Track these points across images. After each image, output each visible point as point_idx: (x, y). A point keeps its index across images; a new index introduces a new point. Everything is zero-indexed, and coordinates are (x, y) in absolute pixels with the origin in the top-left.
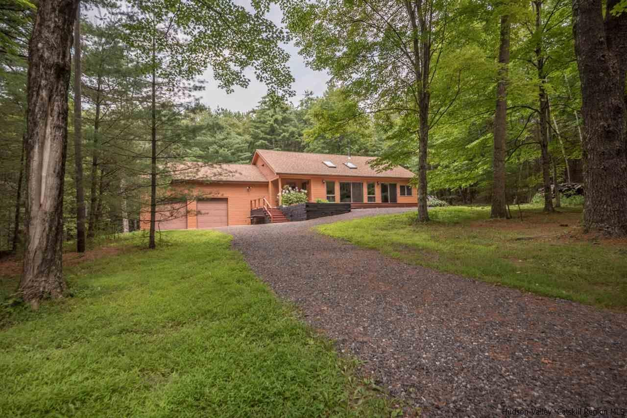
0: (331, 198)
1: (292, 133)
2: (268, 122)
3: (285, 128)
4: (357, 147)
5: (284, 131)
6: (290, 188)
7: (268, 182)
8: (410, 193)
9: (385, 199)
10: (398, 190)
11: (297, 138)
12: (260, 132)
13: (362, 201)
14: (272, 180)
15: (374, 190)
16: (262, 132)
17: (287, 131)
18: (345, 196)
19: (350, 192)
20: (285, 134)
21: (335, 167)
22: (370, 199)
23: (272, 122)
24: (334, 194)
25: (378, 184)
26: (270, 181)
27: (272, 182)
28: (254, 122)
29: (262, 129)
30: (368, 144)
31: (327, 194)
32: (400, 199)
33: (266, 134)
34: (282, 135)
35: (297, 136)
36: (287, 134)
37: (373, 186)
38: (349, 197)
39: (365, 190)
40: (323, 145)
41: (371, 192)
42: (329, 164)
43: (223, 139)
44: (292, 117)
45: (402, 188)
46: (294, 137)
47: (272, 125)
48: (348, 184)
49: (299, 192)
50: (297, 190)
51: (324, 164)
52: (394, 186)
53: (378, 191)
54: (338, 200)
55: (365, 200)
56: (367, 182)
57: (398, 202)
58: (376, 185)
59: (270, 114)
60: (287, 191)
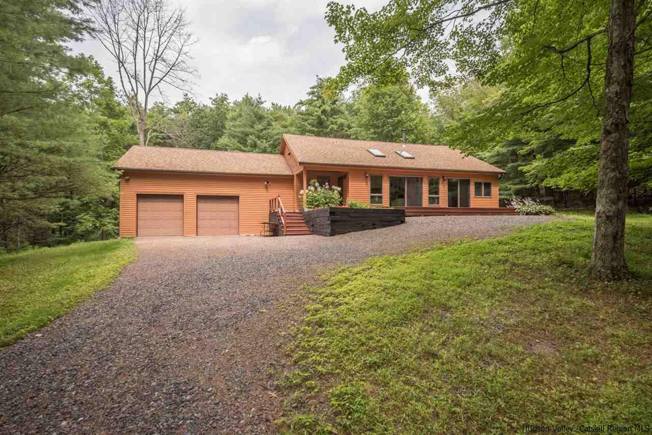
0: (377, 199)
1: (342, 125)
2: (315, 113)
3: (334, 120)
4: (413, 137)
5: (332, 123)
6: (317, 184)
7: (293, 176)
8: (488, 194)
9: (453, 202)
10: (472, 188)
11: (347, 131)
12: (306, 124)
13: (421, 204)
14: (297, 173)
15: (438, 188)
16: (309, 124)
17: (336, 123)
18: (397, 195)
19: (404, 190)
20: (333, 126)
21: (384, 157)
22: (432, 200)
23: (319, 113)
24: (381, 193)
25: (444, 180)
26: (295, 174)
27: (297, 175)
28: (302, 114)
29: (309, 121)
30: (426, 135)
31: (371, 193)
32: (476, 202)
33: (313, 126)
34: (330, 127)
35: (347, 129)
36: (335, 127)
37: (437, 183)
38: (402, 196)
39: (425, 187)
40: (374, 136)
41: (434, 190)
42: (377, 152)
43: (262, 130)
44: (343, 108)
45: (478, 185)
46: (343, 129)
47: (319, 117)
48: (401, 180)
49: (330, 189)
50: (327, 187)
51: (370, 152)
52: (466, 183)
53: (443, 189)
54: (386, 203)
55: (425, 203)
56: (428, 177)
57: (472, 206)
58: (441, 181)
59: (318, 105)
60: (313, 189)
